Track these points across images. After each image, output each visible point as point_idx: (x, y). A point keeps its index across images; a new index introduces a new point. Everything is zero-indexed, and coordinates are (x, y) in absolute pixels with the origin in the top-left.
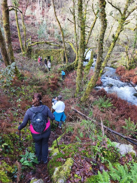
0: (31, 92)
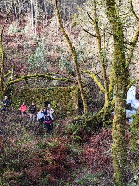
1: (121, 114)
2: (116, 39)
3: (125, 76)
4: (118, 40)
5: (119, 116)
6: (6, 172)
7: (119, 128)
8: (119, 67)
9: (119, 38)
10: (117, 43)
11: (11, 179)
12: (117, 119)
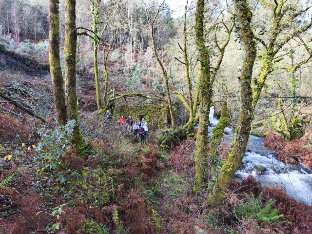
0: (102, 181)
1: (204, 127)
2: (203, 65)
3: (209, 96)
4: (204, 66)
5: (203, 128)
6: (110, 170)
7: (202, 139)
8: (204, 88)
9: (206, 64)
10: (204, 68)
11: (113, 175)
12: (201, 131)
